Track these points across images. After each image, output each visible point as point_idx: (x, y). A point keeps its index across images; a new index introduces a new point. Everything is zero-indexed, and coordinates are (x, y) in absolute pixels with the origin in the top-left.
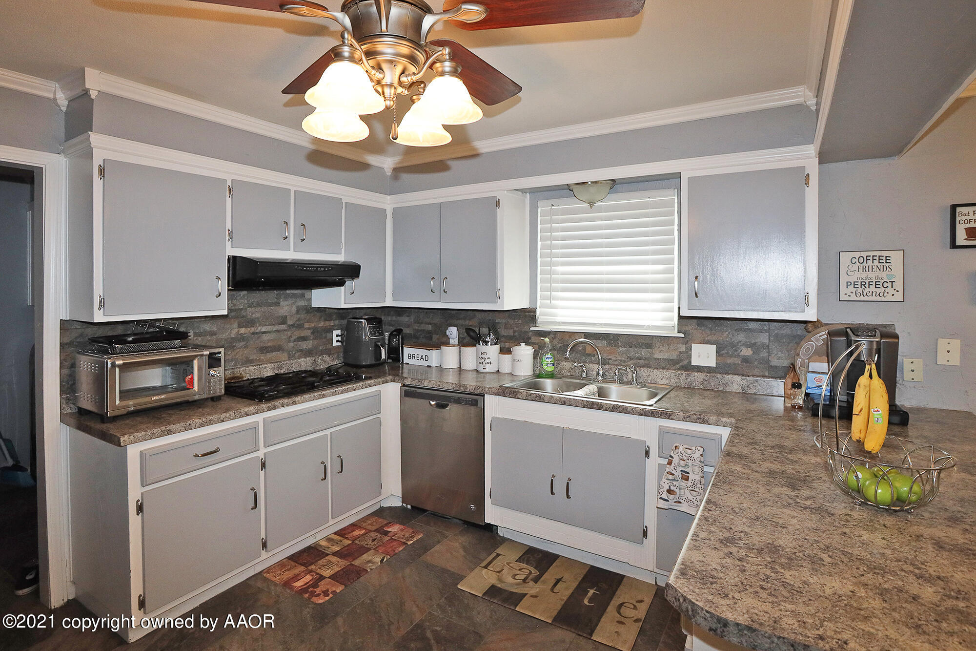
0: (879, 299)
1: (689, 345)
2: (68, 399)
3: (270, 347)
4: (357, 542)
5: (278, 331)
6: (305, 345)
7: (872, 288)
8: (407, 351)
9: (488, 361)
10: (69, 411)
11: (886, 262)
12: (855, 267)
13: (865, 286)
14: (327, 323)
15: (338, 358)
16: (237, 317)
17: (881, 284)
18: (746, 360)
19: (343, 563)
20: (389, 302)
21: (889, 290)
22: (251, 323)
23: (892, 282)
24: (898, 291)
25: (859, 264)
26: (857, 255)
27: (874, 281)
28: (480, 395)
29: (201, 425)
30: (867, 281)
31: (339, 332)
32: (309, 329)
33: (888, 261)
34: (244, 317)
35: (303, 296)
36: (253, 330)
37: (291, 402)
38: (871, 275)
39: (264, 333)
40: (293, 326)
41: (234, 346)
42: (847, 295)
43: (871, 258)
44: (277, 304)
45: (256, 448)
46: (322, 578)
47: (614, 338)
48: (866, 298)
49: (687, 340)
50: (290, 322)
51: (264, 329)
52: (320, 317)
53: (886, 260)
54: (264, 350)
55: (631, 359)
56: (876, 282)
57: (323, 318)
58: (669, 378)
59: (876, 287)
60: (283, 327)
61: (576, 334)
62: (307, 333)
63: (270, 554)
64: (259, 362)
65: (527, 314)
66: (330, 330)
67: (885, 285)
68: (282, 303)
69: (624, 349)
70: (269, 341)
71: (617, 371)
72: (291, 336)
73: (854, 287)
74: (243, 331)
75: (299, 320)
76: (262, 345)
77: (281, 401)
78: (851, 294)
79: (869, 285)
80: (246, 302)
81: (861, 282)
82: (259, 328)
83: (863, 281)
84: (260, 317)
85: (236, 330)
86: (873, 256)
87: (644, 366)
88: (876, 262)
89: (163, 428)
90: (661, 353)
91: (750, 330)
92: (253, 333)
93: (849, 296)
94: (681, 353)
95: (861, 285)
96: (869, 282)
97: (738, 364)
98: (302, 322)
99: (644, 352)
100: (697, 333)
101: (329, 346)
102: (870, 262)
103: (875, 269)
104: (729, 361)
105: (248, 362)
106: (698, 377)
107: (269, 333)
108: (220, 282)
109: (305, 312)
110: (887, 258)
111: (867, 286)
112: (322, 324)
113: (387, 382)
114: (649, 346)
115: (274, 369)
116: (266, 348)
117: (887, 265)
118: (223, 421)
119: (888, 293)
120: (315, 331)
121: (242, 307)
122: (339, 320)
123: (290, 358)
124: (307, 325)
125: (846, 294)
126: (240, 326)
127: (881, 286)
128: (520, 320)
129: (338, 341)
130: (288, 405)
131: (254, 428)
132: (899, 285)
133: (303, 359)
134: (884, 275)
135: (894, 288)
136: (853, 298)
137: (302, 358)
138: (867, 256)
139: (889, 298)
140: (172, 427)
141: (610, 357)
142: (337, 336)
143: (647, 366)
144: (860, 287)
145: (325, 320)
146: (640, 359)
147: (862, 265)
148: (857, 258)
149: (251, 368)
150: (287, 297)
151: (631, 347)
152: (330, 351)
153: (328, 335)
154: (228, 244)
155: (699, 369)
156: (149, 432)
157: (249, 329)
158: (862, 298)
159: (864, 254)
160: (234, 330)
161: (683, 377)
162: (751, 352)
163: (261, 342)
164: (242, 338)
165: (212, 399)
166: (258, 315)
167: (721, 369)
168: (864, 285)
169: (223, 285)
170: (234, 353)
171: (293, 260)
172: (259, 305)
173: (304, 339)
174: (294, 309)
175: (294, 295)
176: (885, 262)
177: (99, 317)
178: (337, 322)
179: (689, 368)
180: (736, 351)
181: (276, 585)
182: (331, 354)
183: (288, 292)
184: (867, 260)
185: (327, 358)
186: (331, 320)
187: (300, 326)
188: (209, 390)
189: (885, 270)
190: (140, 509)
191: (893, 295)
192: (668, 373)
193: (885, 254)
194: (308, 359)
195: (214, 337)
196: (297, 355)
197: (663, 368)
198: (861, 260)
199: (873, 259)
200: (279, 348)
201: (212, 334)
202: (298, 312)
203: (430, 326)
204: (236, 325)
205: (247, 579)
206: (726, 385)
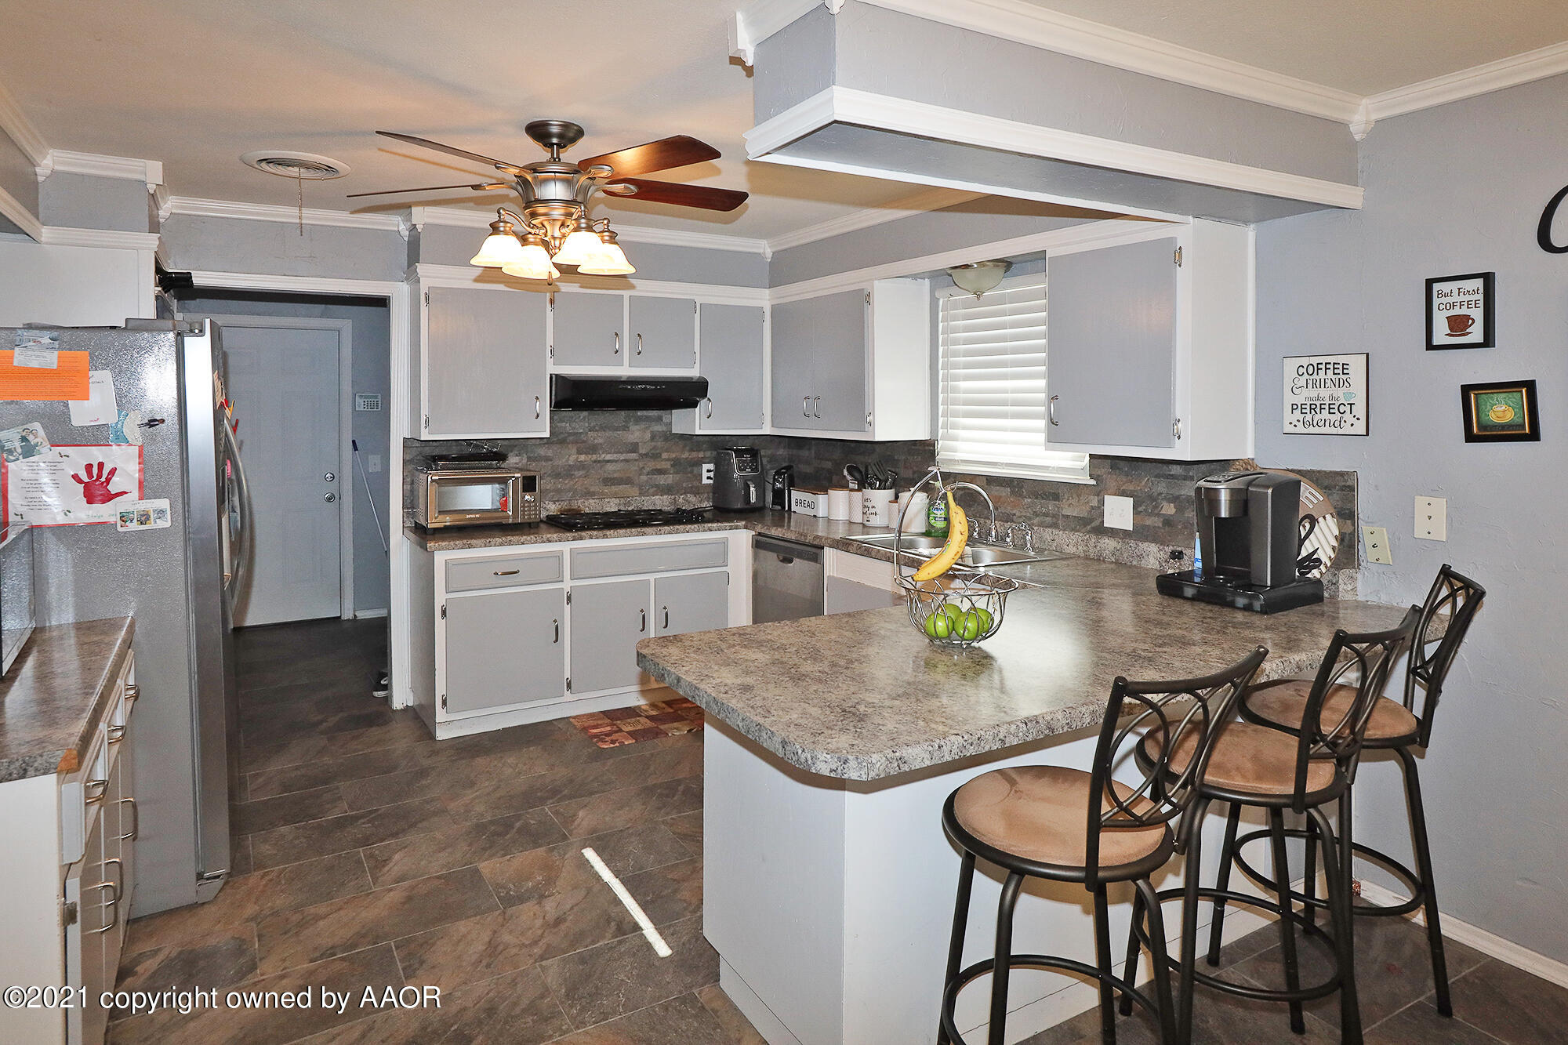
0: (1333, 431)
1: (1101, 498)
2: (408, 513)
3: (614, 479)
4: (679, 712)
5: (626, 461)
6: (662, 480)
7: (1325, 414)
8: (796, 495)
9: (873, 510)
10: (409, 525)
11: (1343, 374)
12: (1302, 381)
13: (1316, 412)
14: (694, 454)
15: (708, 499)
16: (577, 442)
17: (1336, 408)
18: (1168, 522)
19: (649, 724)
20: (767, 430)
21: (1347, 416)
22: (593, 449)
23: (1351, 404)
24: (1358, 419)
25: (1308, 377)
26: (1305, 361)
27: (1327, 402)
28: (819, 548)
29: (501, 545)
30: (1318, 403)
31: (711, 466)
32: (668, 460)
33: (1345, 371)
34: (584, 442)
35: (660, 419)
36: (594, 457)
37: (601, 535)
38: (1324, 393)
39: (608, 461)
40: (646, 455)
41: (573, 475)
42: (1293, 425)
43: (1323, 367)
44: (626, 428)
45: (560, 579)
46: (620, 730)
47: (1018, 484)
48: (1317, 430)
49: (1099, 490)
50: (642, 451)
51: (608, 457)
52: (684, 446)
53: (1343, 369)
54: (608, 481)
55: (1037, 515)
56: (1330, 404)
57: (688, 448)
58: (1076, 545)
59: (1330, 413)
60: (634, 456)
61: (978, 477)
62: (666, 465)
63: (576, 697)
64: (602, 496)
65: (927, 448)
66: (699, 463)
67: (1342, 409)
68: (633, 428)
69: (1029, 500)
70: (615, 471)
71: (1009, 531)
72: (643, 467)
73: (1302, 413)
74: (582, 457)
75: (654, 448)
76: (606, 475)
77: (589, 533)
78: (1297, 423)
79: (1321, 409)
80: (587, 425)
81: (1311, 404)
82: (603, 456)
83: (1312, 402)
84: (605, 443)
85: (575, 457)
86: (1326, 364)
87: (1050, 526)
88: (1329, 372)
89: (465, 541)
90: (1071, 509)
91: (1173, 477)
92: (595, 462)
93: (1295, 426)
94: (1093, 508)
95: (1311, 409)
96: (1321, 404)
97: (1159, 527)
98: (658, 451)
99: (1051, 506)
100: (1112, 482)
101: (696, 483)
102: (1322, 373)
103: (1329, 384)
104: (1149, 522)
105: (589, 494)
106: (1109, 544)
107: (614, 462)
108: (538, 403)
109: (662, 439)
110: (1345, 366)
111: (1318, 410)
112: (686, 455)
113: (737, 528)
114: (1056, 497)
115: (620, 504)
116: (611, 479)
117: (1345, 377)
118: (523, 544)
119: (1345, 422)
120: (676, 463)
121: (582, 431)
122: (711, 450)
123: (641, 494)
124: (665, 455)
125: (1291, 423)
126: (579, 452)
127: (1336, 411)
128: (920, 457)
129: (709, 478)
130: (597, 538)
131: (558, 556)
132: (1360, 410)
133: (658, 497)
134: (1339, 393)
135: (1353, 414)
136: (1300, 429)
137: (657, 495)
138: (1318, 364)
139: (1347, 429)
140: (473, 542)
141: (1014, 512)
142: (709, 471)
143: (1055, 526)
144: (1309, 412)
145: (692, 450)
146: (1046, 515)
147: (1311, 377)
148: (1305, 367)
149: (591, 501)
150: (638, 420)
151: (1037, 498)
152: (697, 490)
153: (696, 470)
154: (550, 361)
155: (1113, 532)
156: (452, 543)
157: (590, 456)
158: (1312, 430)
159: (1315, 361)
160: (571, 456)
161: (1092, 542)
162: (1174, 510)
163: (605, 472)
164: (582, 466)
165: (529, 524)
166: (601, 441)
167: (1140, 533)
168: (1314, 409)
169: (545, 407)
170: (572, 483)
171: (629, 377)
172: (603, 428)
173: (660, 472)
174: (648, 436)
175: (647, 419)
176: (1341, 373)
177: (425, 436)
178: (708, 454)
179: (1102, 531)
180: (1156, 507)
181: (575, 728)
182: (699, 494)
183: (639, 413)
184: (1318, 369)
185: (691, 498)
186: (700, 451)
187: (656, 456)
188: (524, 515)
189: (1341, 386)
190: (444, 613)
191: (1352, 425)
192: (1077, 537)
193: (1342, 359)
194: (665, 497)
195: (550, 463)
196: (651, 491)
197: (1072, 530)
198: (1311, 370)
199: (1326, 369)
200: (628, 481)
201: (547, 459)
202: (653, 438)
203: (830, 463)
204: (574, 450)
205: (554, 720)
206: (1140, 557)
